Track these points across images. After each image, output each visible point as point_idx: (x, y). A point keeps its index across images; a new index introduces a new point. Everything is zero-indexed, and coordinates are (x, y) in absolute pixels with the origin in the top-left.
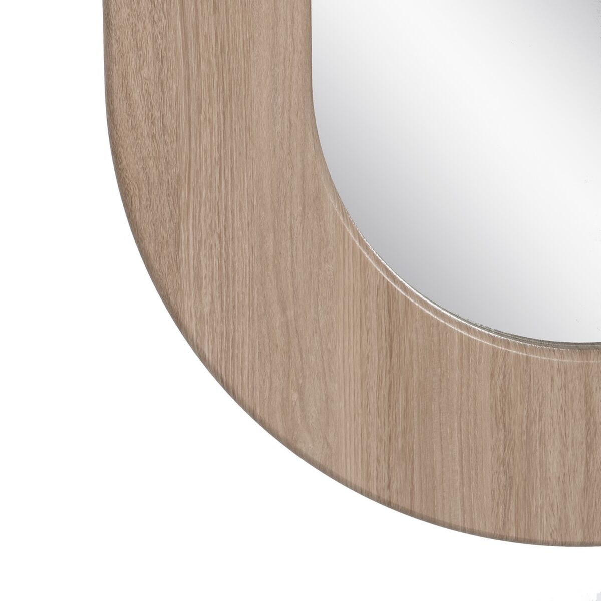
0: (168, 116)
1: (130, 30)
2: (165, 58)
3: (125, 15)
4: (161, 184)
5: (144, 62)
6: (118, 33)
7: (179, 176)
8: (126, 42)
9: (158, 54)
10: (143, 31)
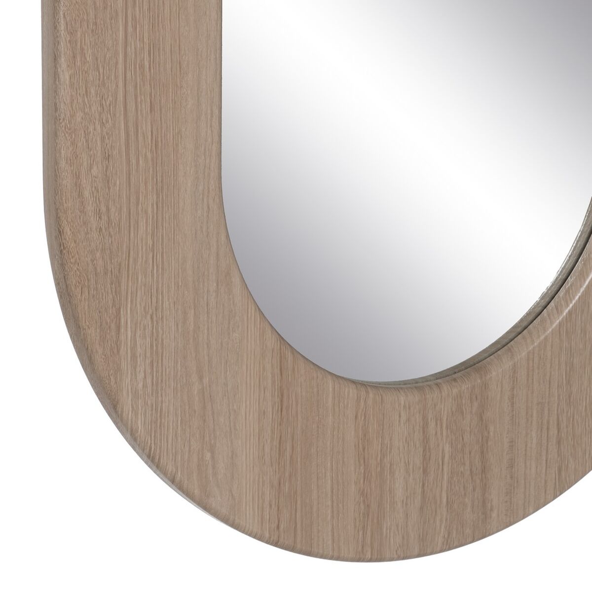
0: (113, 210)
1: (83, 133)
2: (111, 156)
3: (79, 119)
4: (106, 273)
5: (94, 161)
6: (73, 136)
7: (120, 265)
8: (80, 144)
9: (106, 153)
10: (93, 133)
